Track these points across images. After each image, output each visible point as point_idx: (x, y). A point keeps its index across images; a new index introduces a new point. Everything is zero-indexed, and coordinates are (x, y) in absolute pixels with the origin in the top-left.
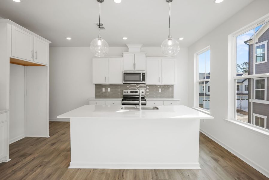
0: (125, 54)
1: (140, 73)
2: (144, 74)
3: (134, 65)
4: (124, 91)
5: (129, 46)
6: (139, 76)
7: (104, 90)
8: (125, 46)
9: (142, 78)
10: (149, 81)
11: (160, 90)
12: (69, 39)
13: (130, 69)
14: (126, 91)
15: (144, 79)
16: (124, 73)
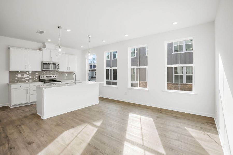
2: (58, 64)
3: (51, 58)
4: (41, 76)
11: (66, 75)
14: (42, 76)
15: (58, 68)
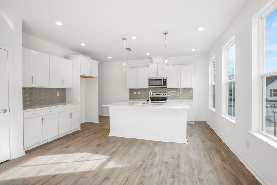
0: (151, 65)
1: (162, 80)
2: (165, 79)
3: (157, 73)
5: (153, 59)
6: (161, 82)
7: (135, 93)
8: (150, 58)
9: (163, 83)
10: (169, 85)
11: (180, 93)
12: (110, 57)
13: (154, 76)
15: (165, 84)
16: (150, 80)
